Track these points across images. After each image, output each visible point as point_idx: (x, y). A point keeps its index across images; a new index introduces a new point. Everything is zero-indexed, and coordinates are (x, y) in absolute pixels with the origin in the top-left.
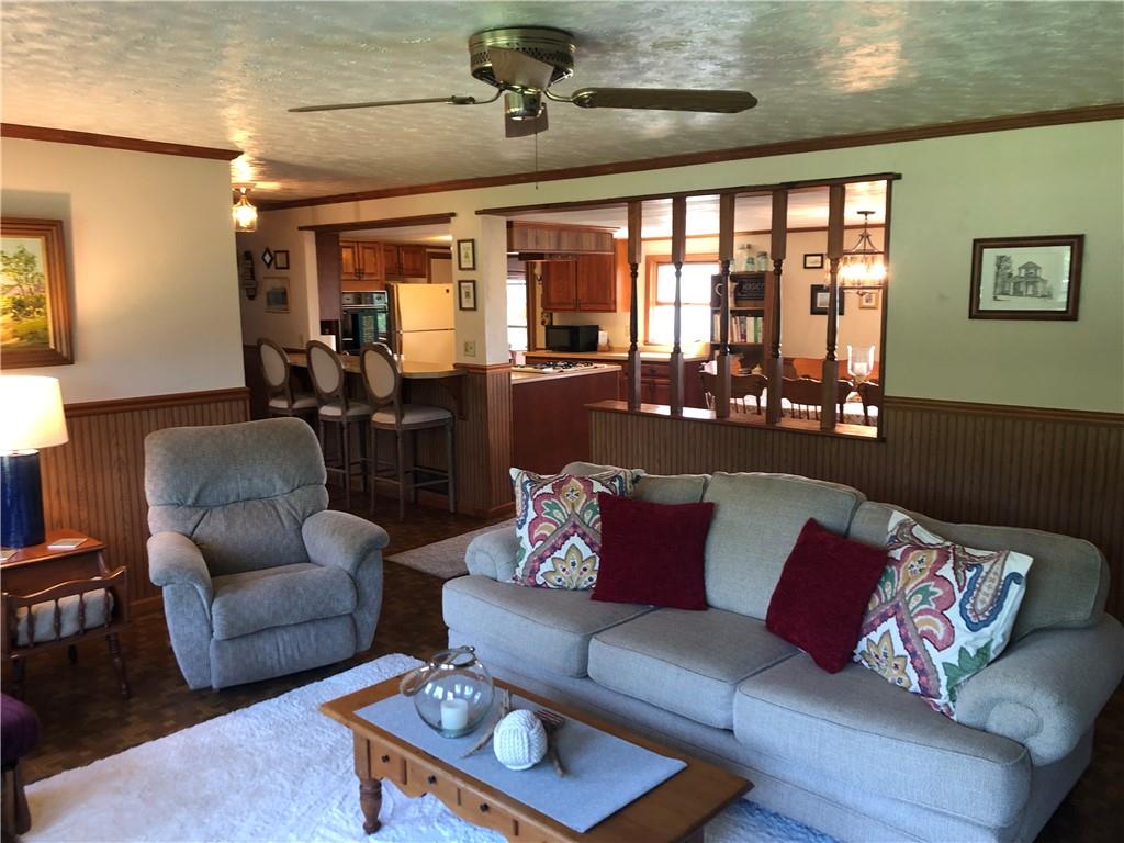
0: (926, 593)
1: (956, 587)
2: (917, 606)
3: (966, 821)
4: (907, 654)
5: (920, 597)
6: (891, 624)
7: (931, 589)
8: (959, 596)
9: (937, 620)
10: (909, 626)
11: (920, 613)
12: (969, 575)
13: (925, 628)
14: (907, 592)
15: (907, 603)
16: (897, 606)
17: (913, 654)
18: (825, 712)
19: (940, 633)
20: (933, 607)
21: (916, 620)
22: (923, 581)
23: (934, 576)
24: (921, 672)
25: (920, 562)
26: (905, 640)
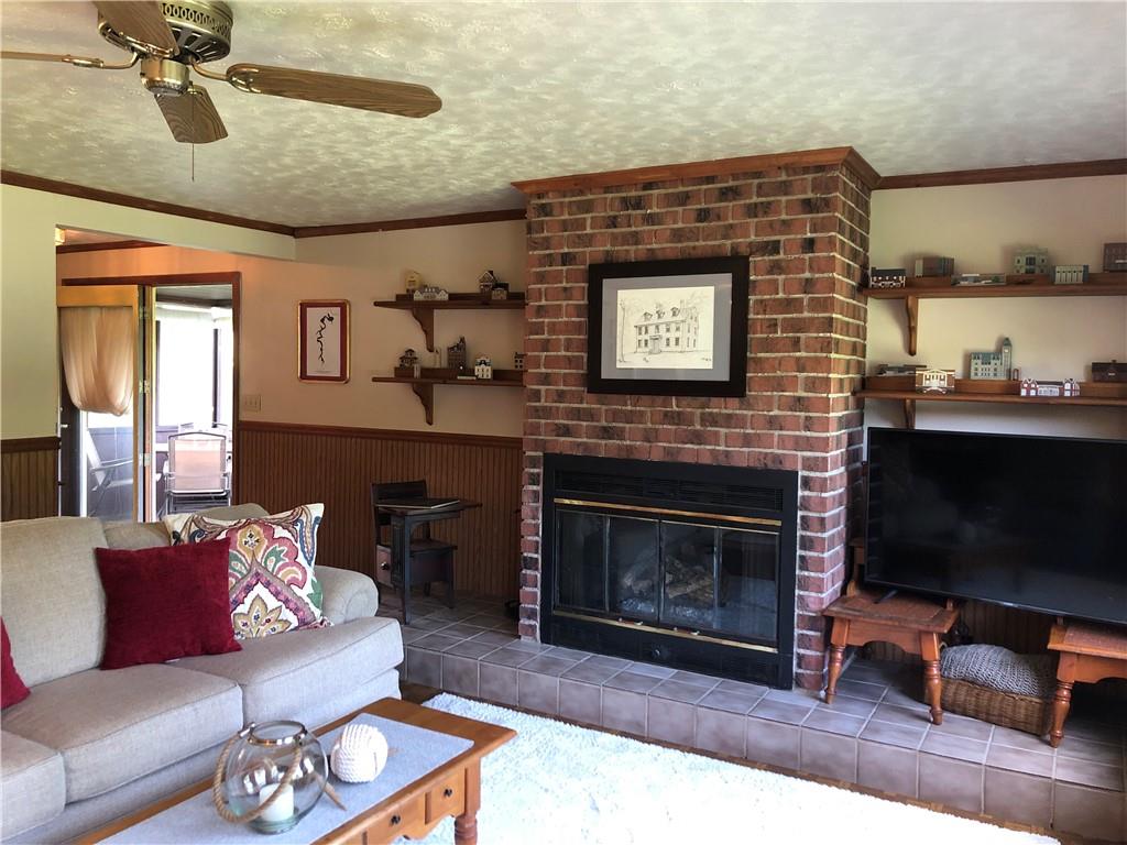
0: (277, 554)
1: (293, 539)
2: (275, 565)
3: (376, 678)
4: (280, 603)
5: (273, 558)
6: (259, 589)
7: (278, 549)
8: (298, 545)
9: (294, 568)
10: (276, 583)
11: (280, 569)
12: (298, 528)
13: (289, 577)
14: (259, 560)
15: (266, 568)
16: (257, 574)
17: (286, 602)
18: (314, 655)
19: (300, 577)
20: (287, 560)
21: (279, 576)
22: (268, 548)
23: (273, 540)
24: (295, 611)
25: (251, 536)
26: (276, 594)
